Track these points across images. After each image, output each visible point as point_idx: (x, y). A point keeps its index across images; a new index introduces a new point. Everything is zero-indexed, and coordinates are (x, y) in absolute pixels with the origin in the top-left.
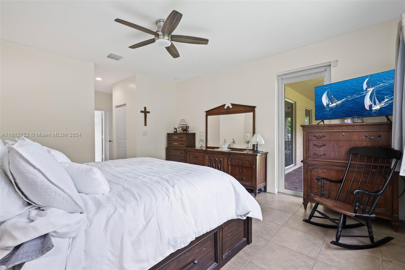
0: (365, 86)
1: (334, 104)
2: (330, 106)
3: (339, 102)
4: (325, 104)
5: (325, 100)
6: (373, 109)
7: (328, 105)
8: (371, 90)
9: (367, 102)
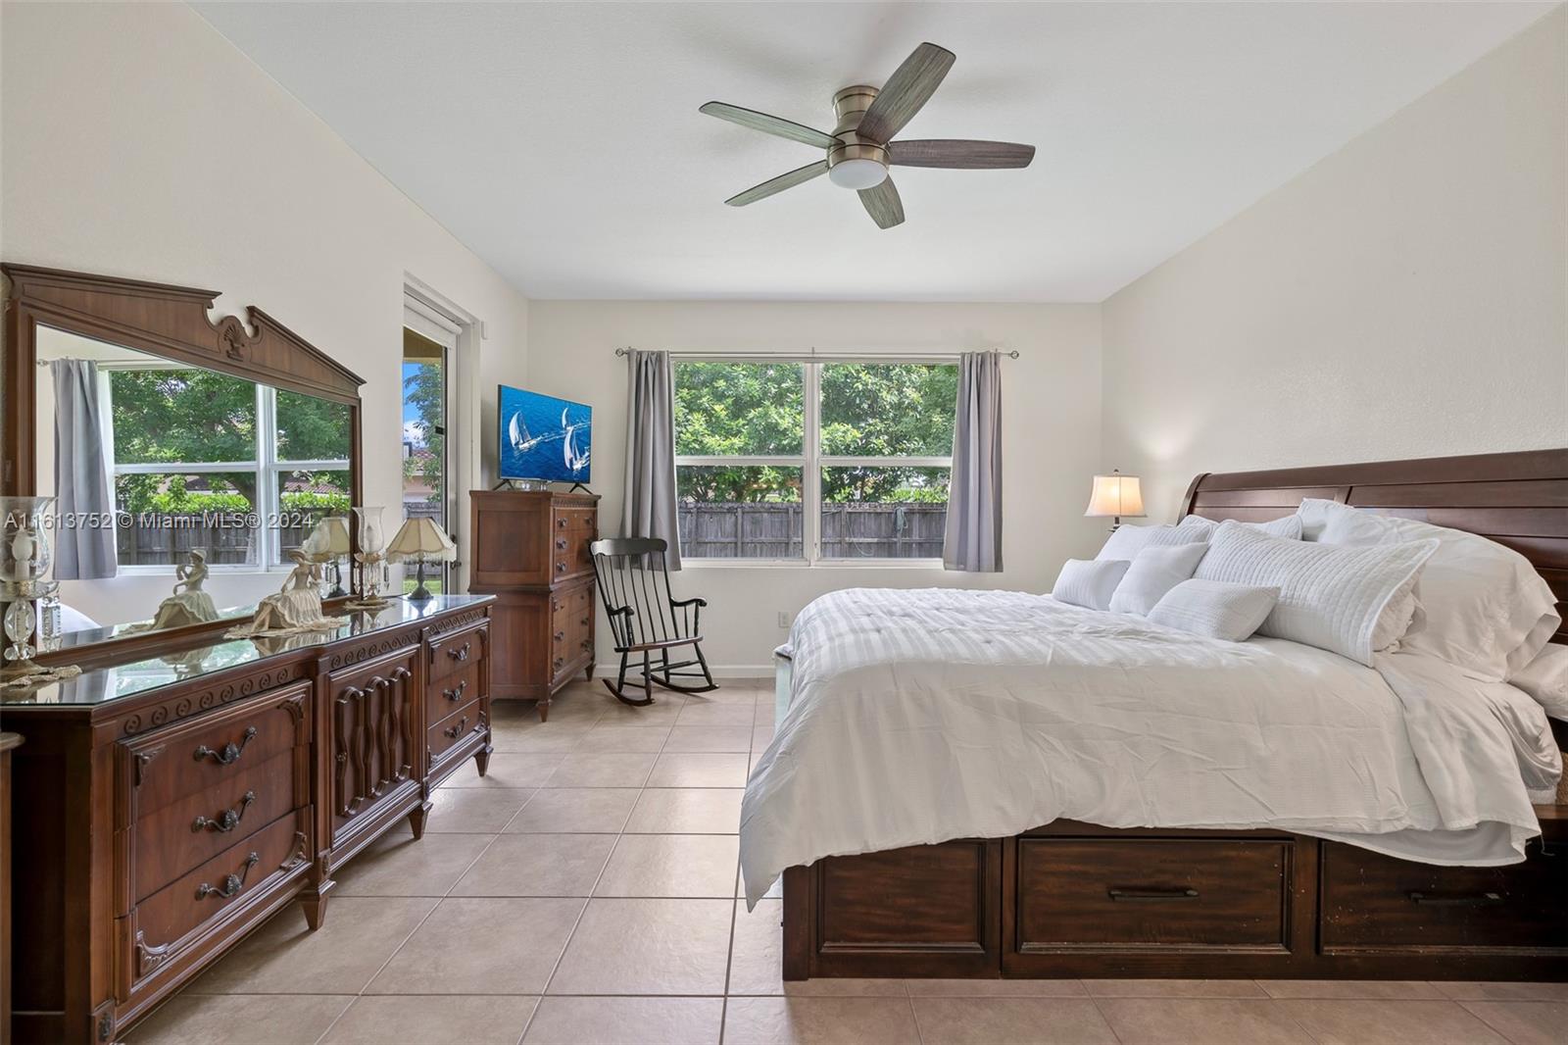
0: (564, 422)
1: (526, 445)
2: (521, 447)
3: (533, 442)
4: (513, 442)
5: (513, 433)
6: (575, 467)
7: (517, 444)
8: (570, 429)
9: (568, 454)
